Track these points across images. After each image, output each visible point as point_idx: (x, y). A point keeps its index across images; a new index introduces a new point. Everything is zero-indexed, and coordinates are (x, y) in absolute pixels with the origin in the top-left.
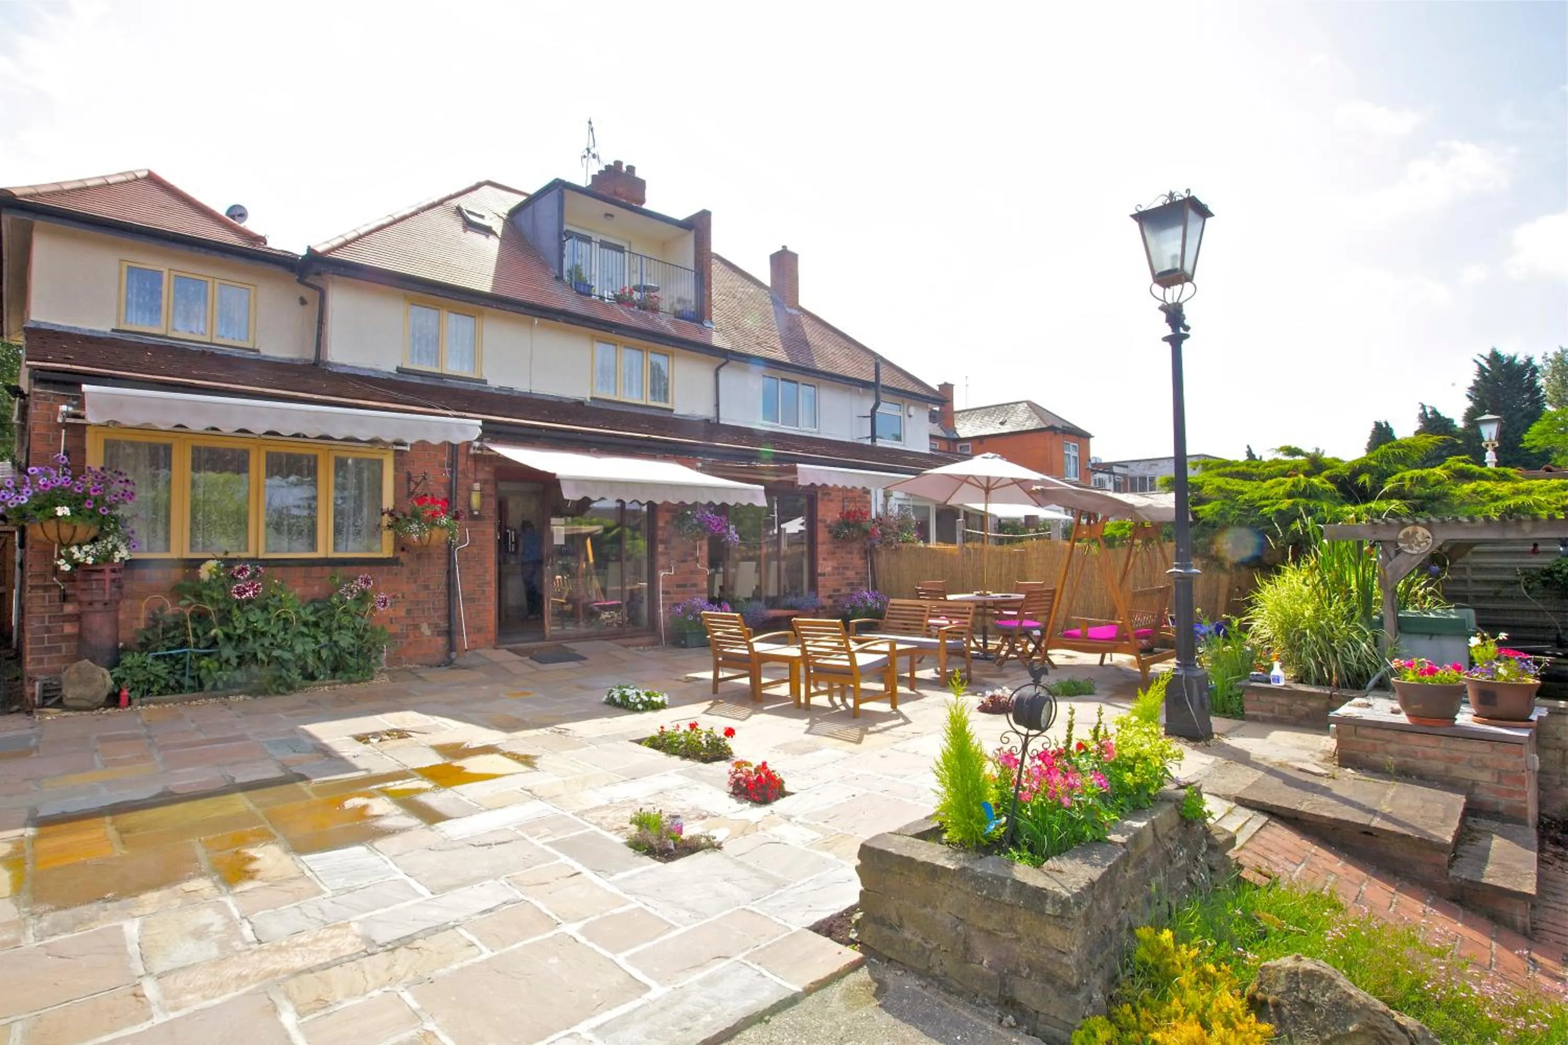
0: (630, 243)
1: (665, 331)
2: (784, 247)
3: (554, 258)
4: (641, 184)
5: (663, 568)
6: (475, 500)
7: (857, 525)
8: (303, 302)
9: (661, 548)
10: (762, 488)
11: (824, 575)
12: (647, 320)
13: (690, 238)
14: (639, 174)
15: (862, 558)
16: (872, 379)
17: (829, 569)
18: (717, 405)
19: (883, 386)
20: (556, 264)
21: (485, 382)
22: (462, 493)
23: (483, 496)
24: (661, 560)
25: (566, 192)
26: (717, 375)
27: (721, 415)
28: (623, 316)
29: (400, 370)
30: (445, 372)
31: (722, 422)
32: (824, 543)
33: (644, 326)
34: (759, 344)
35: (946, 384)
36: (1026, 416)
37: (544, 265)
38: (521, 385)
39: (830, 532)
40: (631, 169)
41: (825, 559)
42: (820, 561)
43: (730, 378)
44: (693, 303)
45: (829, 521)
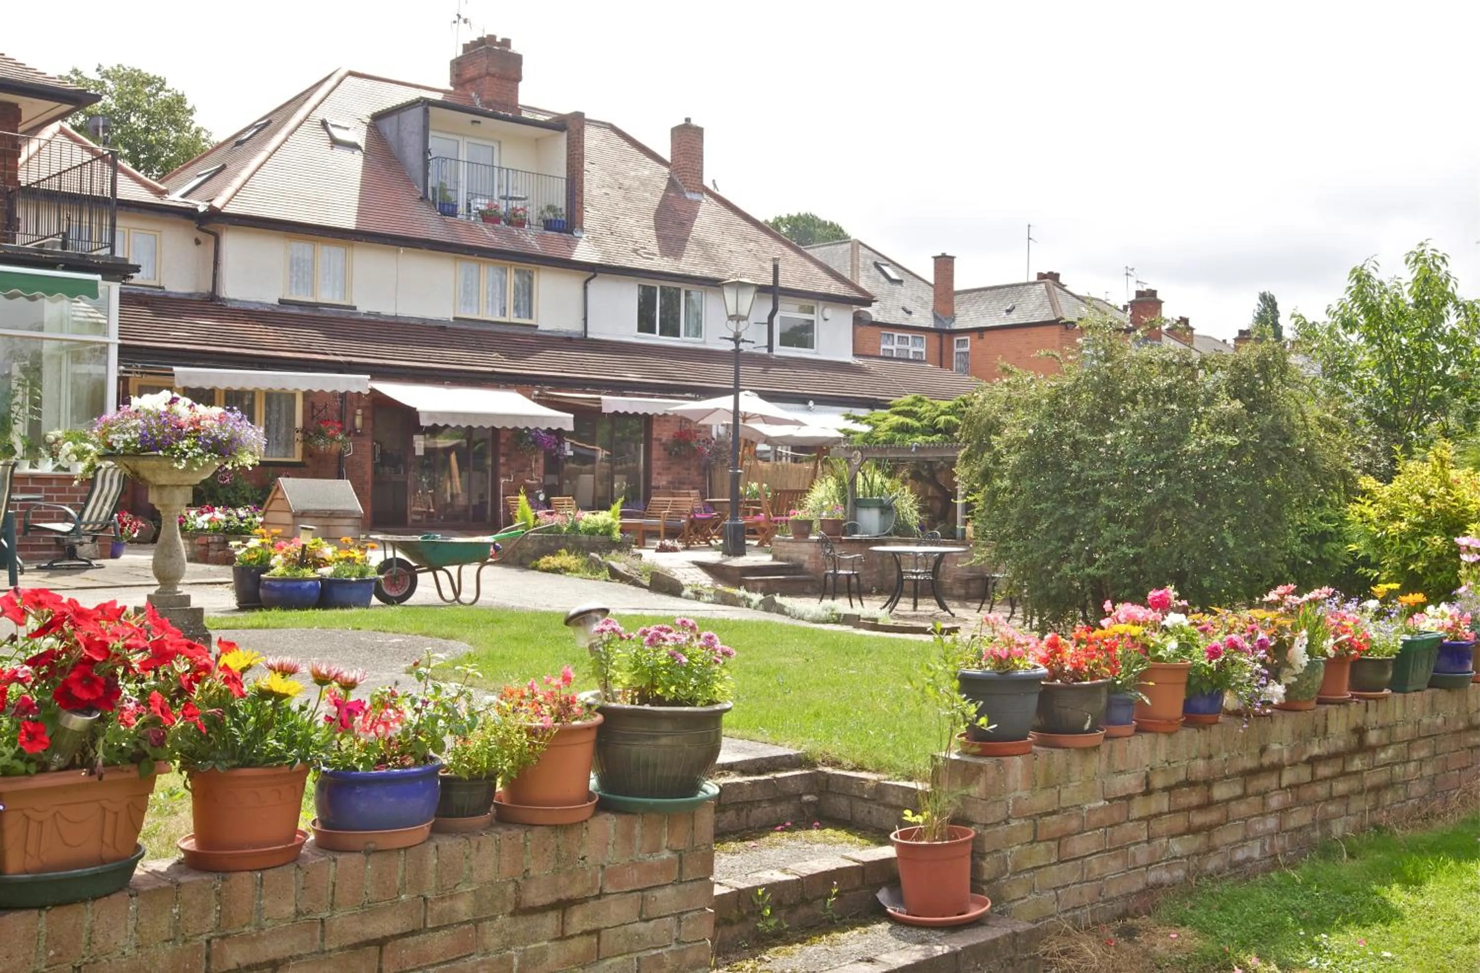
0: (500, 143)
1: (528, 251)
2: (688, 120)
3: (419, 175)
4: (517, 60)
5: (504, 476)
6: (358, 421)
7: (687, 443)
8: (198, 242)
9: (502, 460)
10: (572, 416)
11: (658, 488)
12: (511, 238)
13: (562, 139)
14: (515, 48)
15: (699, 474)
16: (769, 281)
17: (664, 483)
18: (585, 319)
19: (783, 289)
20: (421, 183)
21: (355, 308)
22: (349, 417)
23: (364, 419)
24: (503, 470)
25: (432, 109)
26: (585, 288)
27: (589, 330)
28: (487, 236)
29: (282, 302)
30: (319, 301)
31: (590, 336)
32: (659, 459)
33: (507, 246)
34: (635, 251)
35: (944, 256)
36: (1038, 302)
37: (409, 182)
38: (387, 308)
39: (665, 450)
40: (506, 42)
41: (659, 474)
42: (654, 475)
43: (600, 289)
44: (564, 211)
45: (664, 440)
